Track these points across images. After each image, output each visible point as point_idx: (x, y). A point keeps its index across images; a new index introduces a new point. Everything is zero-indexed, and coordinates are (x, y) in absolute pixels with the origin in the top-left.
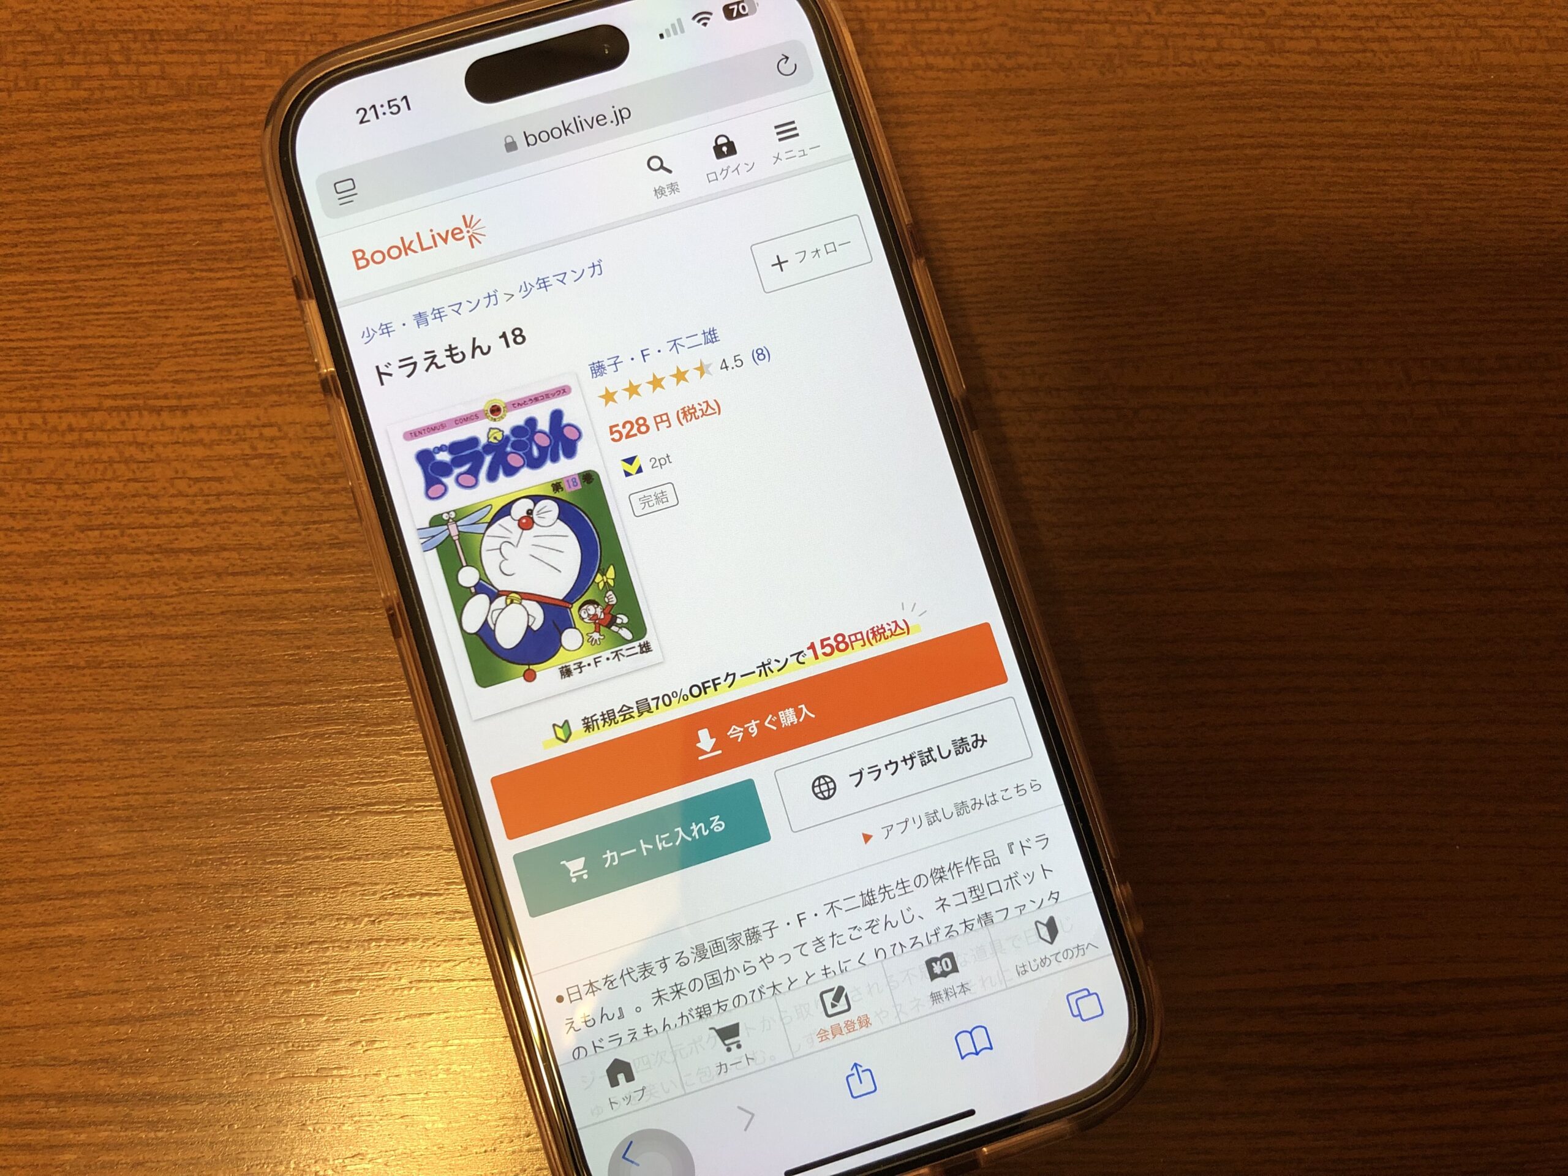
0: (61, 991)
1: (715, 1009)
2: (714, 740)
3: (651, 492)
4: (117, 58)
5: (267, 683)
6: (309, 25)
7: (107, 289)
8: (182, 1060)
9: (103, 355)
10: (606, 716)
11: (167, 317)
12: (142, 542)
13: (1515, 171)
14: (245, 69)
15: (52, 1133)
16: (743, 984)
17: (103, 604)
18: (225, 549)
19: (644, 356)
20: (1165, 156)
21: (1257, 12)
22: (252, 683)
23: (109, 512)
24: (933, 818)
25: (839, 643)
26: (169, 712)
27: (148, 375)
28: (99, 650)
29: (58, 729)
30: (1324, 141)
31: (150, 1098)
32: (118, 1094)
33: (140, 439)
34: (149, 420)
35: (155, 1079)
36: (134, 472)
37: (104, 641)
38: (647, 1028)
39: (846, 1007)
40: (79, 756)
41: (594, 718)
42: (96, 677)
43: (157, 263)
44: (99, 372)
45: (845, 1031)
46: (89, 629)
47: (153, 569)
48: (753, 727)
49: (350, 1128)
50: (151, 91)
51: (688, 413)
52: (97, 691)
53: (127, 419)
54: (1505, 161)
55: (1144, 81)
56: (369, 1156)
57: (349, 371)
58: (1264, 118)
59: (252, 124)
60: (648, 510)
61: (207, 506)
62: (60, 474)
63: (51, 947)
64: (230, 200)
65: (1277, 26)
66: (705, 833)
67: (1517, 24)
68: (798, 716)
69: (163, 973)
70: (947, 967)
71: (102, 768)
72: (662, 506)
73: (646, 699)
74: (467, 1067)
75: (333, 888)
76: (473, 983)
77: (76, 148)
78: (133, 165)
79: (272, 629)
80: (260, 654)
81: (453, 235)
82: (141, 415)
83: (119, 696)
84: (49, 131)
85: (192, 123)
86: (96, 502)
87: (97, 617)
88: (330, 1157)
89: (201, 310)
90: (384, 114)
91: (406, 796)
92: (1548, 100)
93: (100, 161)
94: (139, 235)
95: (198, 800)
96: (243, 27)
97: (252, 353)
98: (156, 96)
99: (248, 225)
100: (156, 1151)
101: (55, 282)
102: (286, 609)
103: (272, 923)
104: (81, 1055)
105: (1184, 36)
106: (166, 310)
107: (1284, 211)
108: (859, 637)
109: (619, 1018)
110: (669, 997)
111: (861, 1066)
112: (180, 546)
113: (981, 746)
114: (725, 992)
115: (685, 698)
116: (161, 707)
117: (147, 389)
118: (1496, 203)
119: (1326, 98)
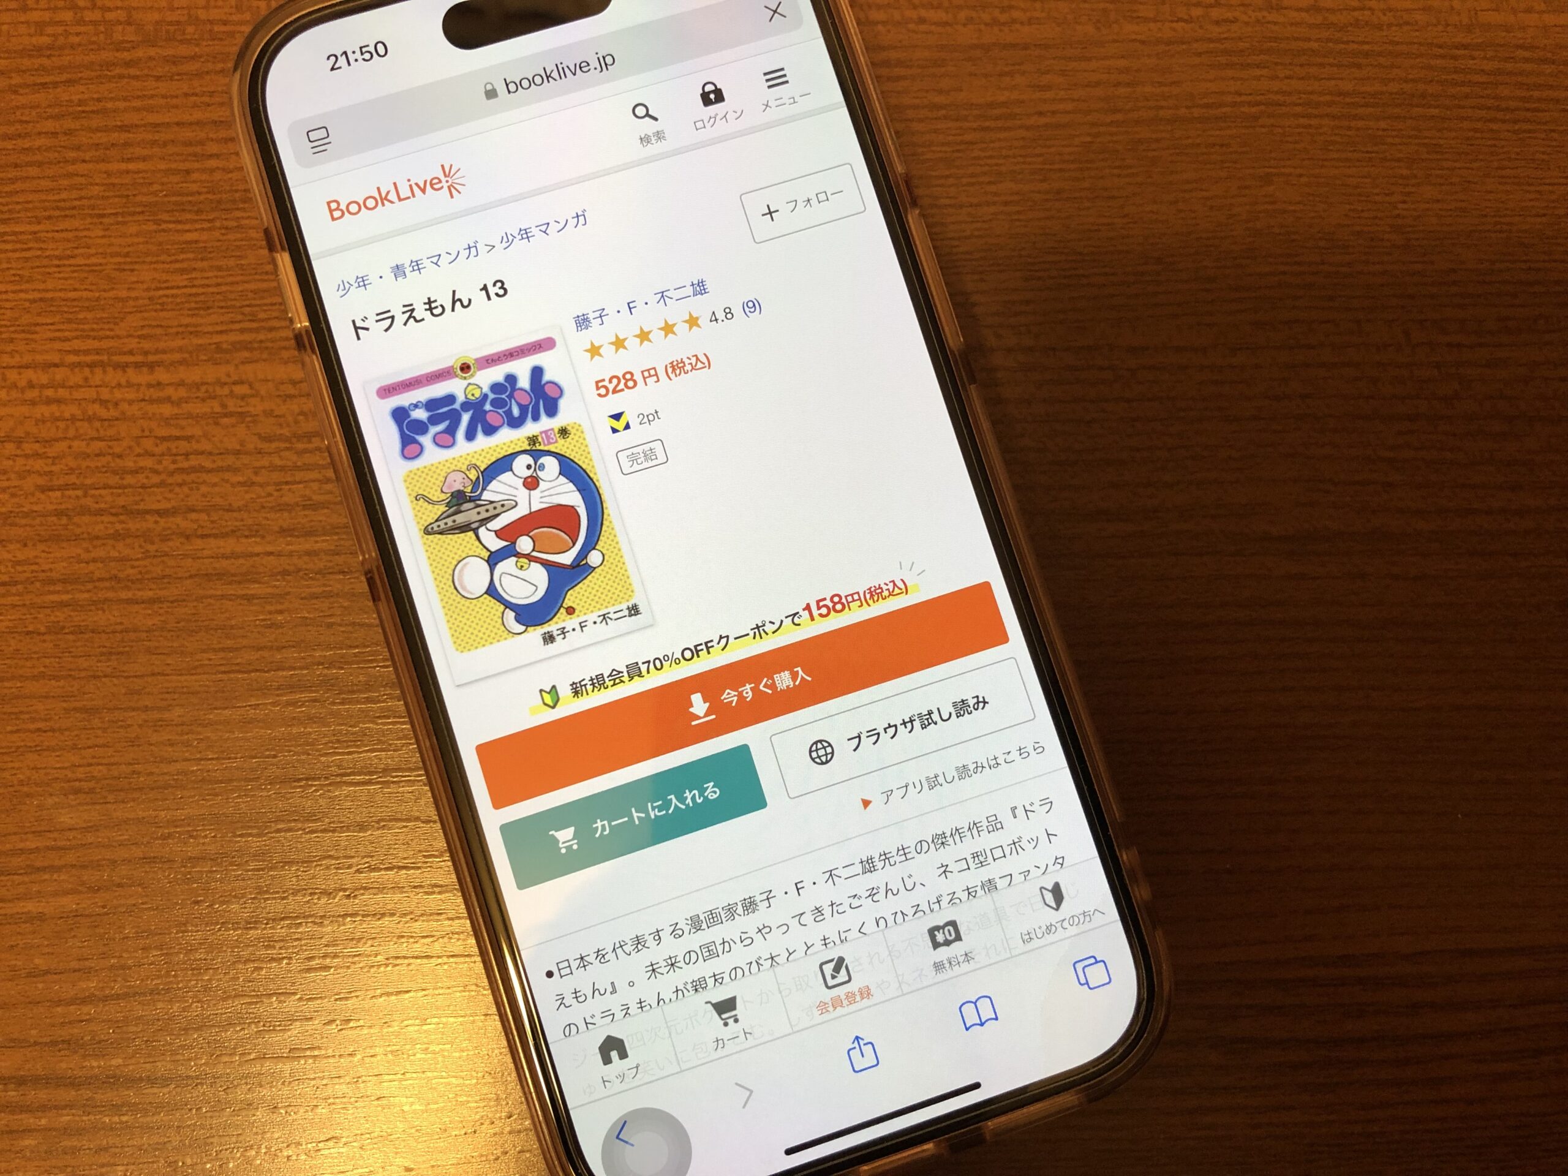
0: (20, 970)
1: (710, 982)
2: (707, 705)
3: (640, 449)
5: (237, 649)
7: (69, 241)
8: (147, 1041)
9: (66, 309)
10: (595, 681)
11: (132, 270)
12: (106, 503)
13: (1515, 132)
14: (215, 14)
15: (11, 1117)
16: (740, 956)
17: (64, 568)
18: (194, 511)
19: (630, 308)
20: (1162, 113)
22: (223, 650)
23: (71, 472)
24: (933, 782)
25: (835, 604)
26: (135, 680)
27: (111, 330)
28: (60, 615)
29: (17, 697)
30: (1322, 99)
31: (113, 1080)
32: (80, 1077)
33: (104, 396)
34: (113, 376)
35: (120, 1061)
36: (98, 430)
37: (66, 606)
38: (641, 1003)
39: (847, 978)
40: (41, 725)
41: (583, 683)
42: (58, 643)
43: (123, 214)
44: (62, 327)
45: (845, 1003)
46: (51, 593)
47: (117, 530)
48: (747, 690)
49: (324, 1111)
50: (118, 36)
51: (676, 368)
52: (58, 657)
53: (90, 376)
54: (1504, 121)
55: (1139, 37)
56: (344, 1140)
57: (324, 325)
58: (1262, 76)
59: (220, 71)
60: (636, 467)
61: (175, 466)
62: (20, 433)
63: (10, 924)
64: (198, 149)
66: (699, 801)
68: (794, 678)
69: (127, 951)
70: (950, 935)
71: (63, 738)
72: (651, 464)
73: (637, 663)
74: (446, 1046)
75: (306, 862)
76: (452, 960)
77: (37, 95)
78: (97, 112)
79: (243, 592)
80: (229, 619)
81: (432, 185)
82: (105, 372)
83: (83, 663)
84: (11, 78)
85: (160, 70)
86: (57, 461)
87: (59, 581)
88: (303, 1141)
89: (168, 263)
90: (356, 60)
91: (382, 766)
92: (1544, 61)
93: (64, 108)
94: (103, 185)
95: (165, 771)
97: (222, 307)
98: (123, 42)
99: (218, 176)
100: (120, 1135)
101: (15, 233)
102: (257, 573)
103: (243, 897)
104: (41, 1037)
106: (131, 263)
107: (1283, 170)
108: (856, 597)
109: (611, 993)
110: (664, 970)
111: (862, 1039)
112: (146, 508)
113: (983, 708)
114: (721, 964)
115: (677, 661)
116: (126, 674)
117: (111, 344)
118: (1496, 164)
119: (1325, 56)
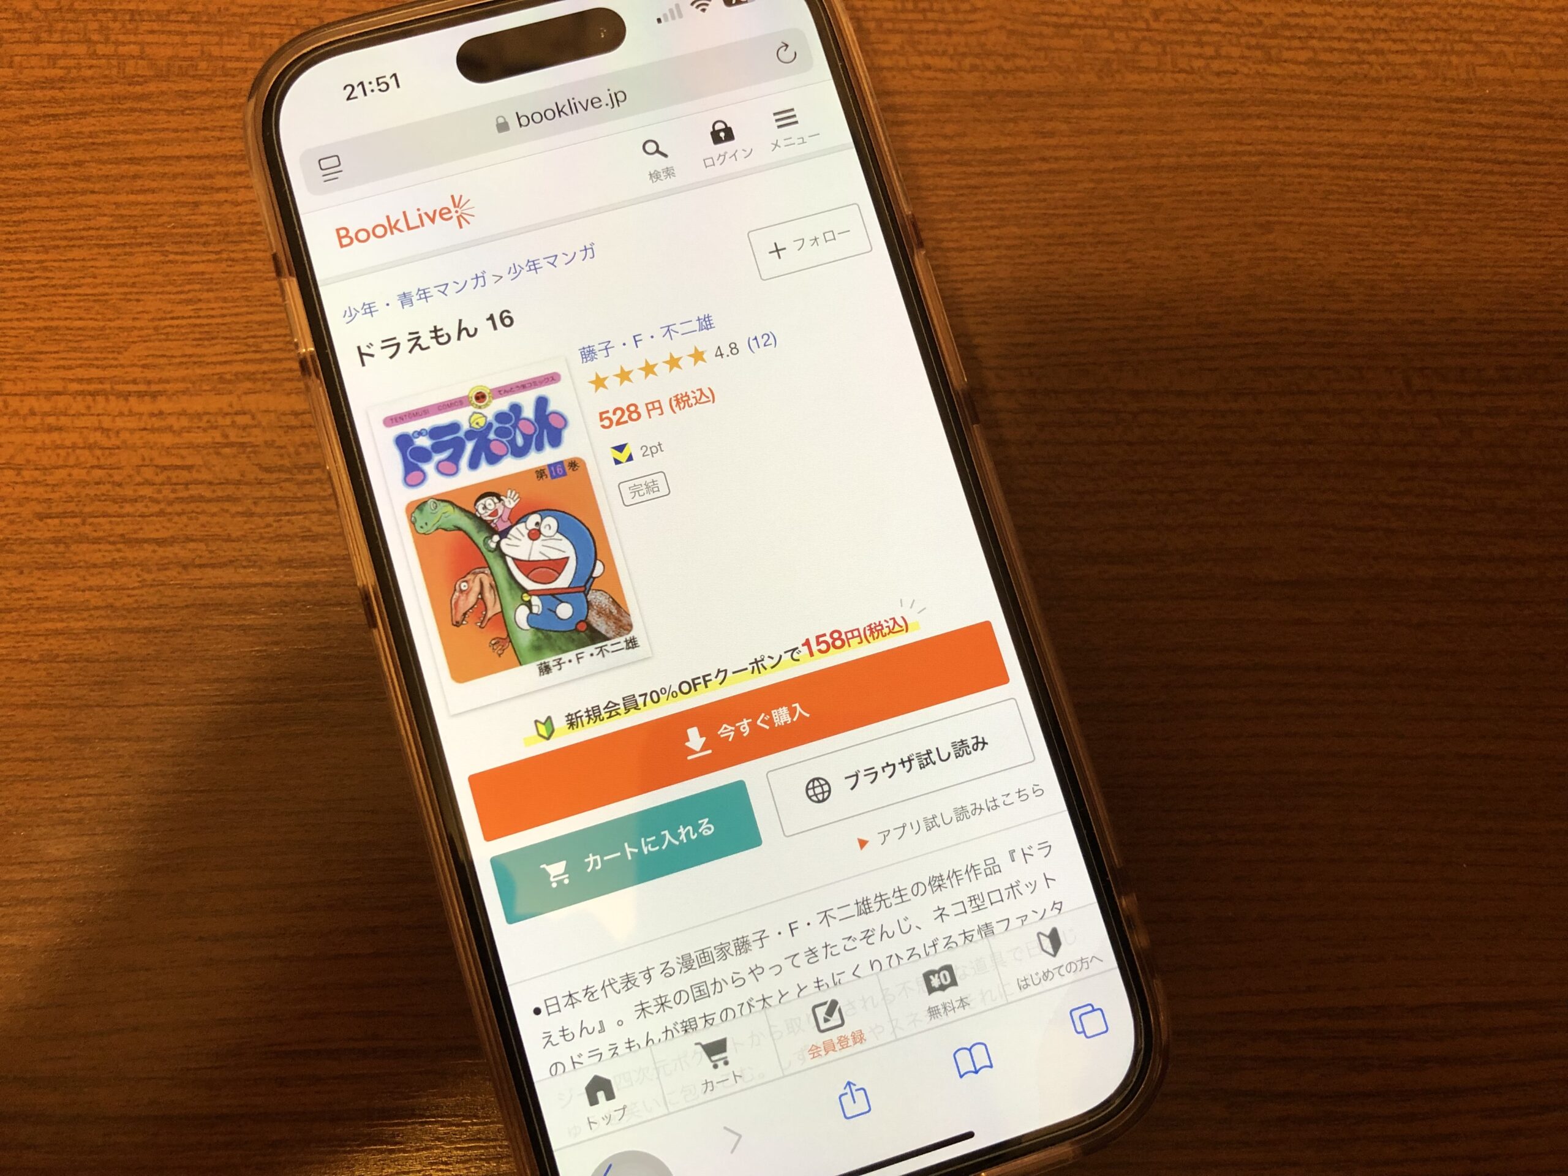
1: (701, 1023)
2: (704, 739)
3: (642, 481)
4: (95, 37)
6: (295, 9)
7: (75, 270)
9: (70, 338)
10: (591, 713)
11: (138, 300)
12: (104, 531)
13: (1511, 184)
14: (228, 51)
16: (731, 997)
17: (60, 596)
18: (193, 540)
19: (636, 342)
20: (1164, 161)
21: (1254, 21)
23: (70, 499)
24: (931, 823)
25: (835, 640)
26: (127, 709)
27: (116, 359)
28: (53, 643)
29: (8, 726)
30: (1322, 150)
33: (105, 425)
34: (115, 405)
36: (98, 458)
37: (60, 634)
38: (629, 1042)
39: (840, 1022)
40: (30, 754)
41: (578, 715)
42: (50, 671)
43: (131, 245)
44: (66, 355)
45: (838, 1047)
46: (45, 620)
47: (114, 559)
48: (745, 725)
50: (130, 70)
51: (681, 401)
52: (51, 686)
53: (92, 404)
54: (1501, 174)
55: (1141, 87)
57: (329, 351)
58: (1262, 126)
59: (232, 107)
60: (638, 499)
61: (174, 496)
62: (19, 460)
64: (207, 182)
65: (1274, 36)
66: (693, 837)
67: (1511, 40)
68: (792, 715)
70: (946, 980)
71: (53, 768)
72: (653, 495)
73: (634, 696)
77: (49, 127)
78: (109, 144)
79: (240, 623)
81: (441, 215)
82: (107, 400)
83: (76, 692)
84: (23, 109)
85: (172, 104)
86: (56, 489)
87: (54, 608)
89: (174, 294)
90: (372, 91)
92: (1543, 115)
93: (74, 140)
94: (112, 216)
96: (227, 9)
97: (227, 338)
98: (133, 77)
99: (227, 208)
101: (21, 262)
102: (254, 604)
105: (1182, 43)
106: (137, 293)
107: (1283, 218)
108: (856, 633)
109: (599, 1032)
110: (653, 1010)
111: (854, 1085)
112: (143, 536)
113: (982, 749)
114: (712, 1005)
115: (675, 694)
116: (119, 704)
117: (114, 374)
118: (1494, 216)
119: (1324, 108)
